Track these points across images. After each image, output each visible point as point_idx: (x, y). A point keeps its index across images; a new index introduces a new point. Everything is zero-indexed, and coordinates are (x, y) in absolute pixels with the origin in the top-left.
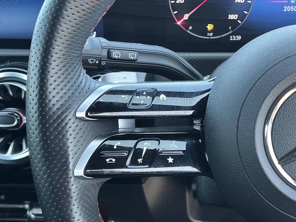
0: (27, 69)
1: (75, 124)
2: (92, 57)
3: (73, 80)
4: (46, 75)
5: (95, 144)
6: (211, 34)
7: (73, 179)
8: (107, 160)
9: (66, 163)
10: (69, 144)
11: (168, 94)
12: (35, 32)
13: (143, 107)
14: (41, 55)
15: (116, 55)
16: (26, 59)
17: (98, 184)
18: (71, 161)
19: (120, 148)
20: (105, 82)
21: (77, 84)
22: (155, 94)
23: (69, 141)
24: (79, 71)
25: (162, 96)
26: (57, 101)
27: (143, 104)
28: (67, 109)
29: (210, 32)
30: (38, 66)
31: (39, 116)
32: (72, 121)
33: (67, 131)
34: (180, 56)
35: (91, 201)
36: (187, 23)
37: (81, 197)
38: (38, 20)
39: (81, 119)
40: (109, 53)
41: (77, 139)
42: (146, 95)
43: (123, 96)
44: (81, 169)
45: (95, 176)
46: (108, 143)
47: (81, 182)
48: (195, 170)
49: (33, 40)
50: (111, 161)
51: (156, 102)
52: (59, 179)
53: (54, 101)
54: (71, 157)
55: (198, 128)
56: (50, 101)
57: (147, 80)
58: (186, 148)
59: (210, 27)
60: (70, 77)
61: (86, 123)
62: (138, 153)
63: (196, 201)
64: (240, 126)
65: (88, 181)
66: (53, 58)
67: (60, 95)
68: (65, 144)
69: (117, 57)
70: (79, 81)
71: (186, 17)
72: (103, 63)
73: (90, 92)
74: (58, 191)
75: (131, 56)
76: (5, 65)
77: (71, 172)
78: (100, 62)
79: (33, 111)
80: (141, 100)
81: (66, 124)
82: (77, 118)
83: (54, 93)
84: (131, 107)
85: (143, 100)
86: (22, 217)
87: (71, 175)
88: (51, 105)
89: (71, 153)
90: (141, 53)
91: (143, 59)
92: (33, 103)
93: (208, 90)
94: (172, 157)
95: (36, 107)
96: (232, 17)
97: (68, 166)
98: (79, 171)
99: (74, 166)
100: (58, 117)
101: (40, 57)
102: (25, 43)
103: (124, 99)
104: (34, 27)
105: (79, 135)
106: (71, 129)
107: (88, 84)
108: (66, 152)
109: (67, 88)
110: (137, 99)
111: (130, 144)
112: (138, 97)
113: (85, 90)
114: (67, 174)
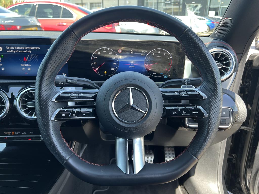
0: (35, 86)
1: (51, 103)
2: (60, 82)
3: (51, 89)
4: (41, 88)
5: (59, 110)
6: (106, 75)
7: (50, 121)
8: (62, 115)
9: (48, 116)
10: (49, 110)
11: (84, 93)
12: (38, 73)
13: (75, 98)
14: (40, 81)
15: (69, 81)
16: (35, 83)
17: (60, 123)
18: (50, 116)
19: (67, 111)
20: (64, 89)
21: (52, 90)
22: (79, 93)
23: (49, 109)
24: (53, 86)
25: (82, 94)
26: (45, 96)
27: (75, 97)
28: (48, 98)
29: (106, 74)
30: (39, 84)
31: (39, 101)
32: (50, 102)
33: (48, 106)
34: (93, 82)
35: (58, 129)
36: (97, 71)
37: (53, 127)
38: (39, 70)
39: (53, 102)
40: (67, 80)
41: (52, 108)
42: (76, 94)
43: (68, 94)
44: (53, 118)
45: (58, 120)
46: (63, 109)
47: (53, 122)
48: (95, 118)
49: (37, 76)
50: (64, 115)
51: (80, 95)
52: (46, 121)
53: (44, 96)
54: (49, 114)
55: (95, 104)
56: (42, 96)
57: (83, 89)
58: (92, 111)
59: (105, 72)
60: (50, 88)
61: (55, 103)
62: (73, 112)
63: (102, 131)
64: (105, 103)
65: (56, 122)
66: (44, 82)
67: (46, 94)
68: (48, 110)
69: (69, 82)
70: (53, 89)
71: (97, 69)
72: (65, 84)
73: (57, 93)
74: (45, 125)
75: (75, 82)
76: (32, 85)
77: (50, 119)
78: (63, 84)
79: (37, 99)
80: (74, 95)
81: (48, 103)
82: (52, 101)
83: (44, 93)
84: (70, 97)
85: (75, 95)
86: (40, 140)
87: (50, 120)
88: (43, 97)
89: (50, 113)
90: (78, 80)
91: (79, 83)
92: (37, 96)
93: (97, 92)
94: (85, 113)
95: (38, 98)
96: (112, 69)
97: (49, 117)
98: (53, 119)
99: (51, 117)
100: (45, 101)
101: (39, 82)
102: (34, 78)
103: (68, 95)
104: (37, 72)
105: (53, 107)
106: (50, 105)
107: (56, 90)
108: (48, 112)
109: (49, 91)
110: (73, 95)
111: (71, 109)
112: (73, 94)
113: (55, 92)
114: (48, 120)
